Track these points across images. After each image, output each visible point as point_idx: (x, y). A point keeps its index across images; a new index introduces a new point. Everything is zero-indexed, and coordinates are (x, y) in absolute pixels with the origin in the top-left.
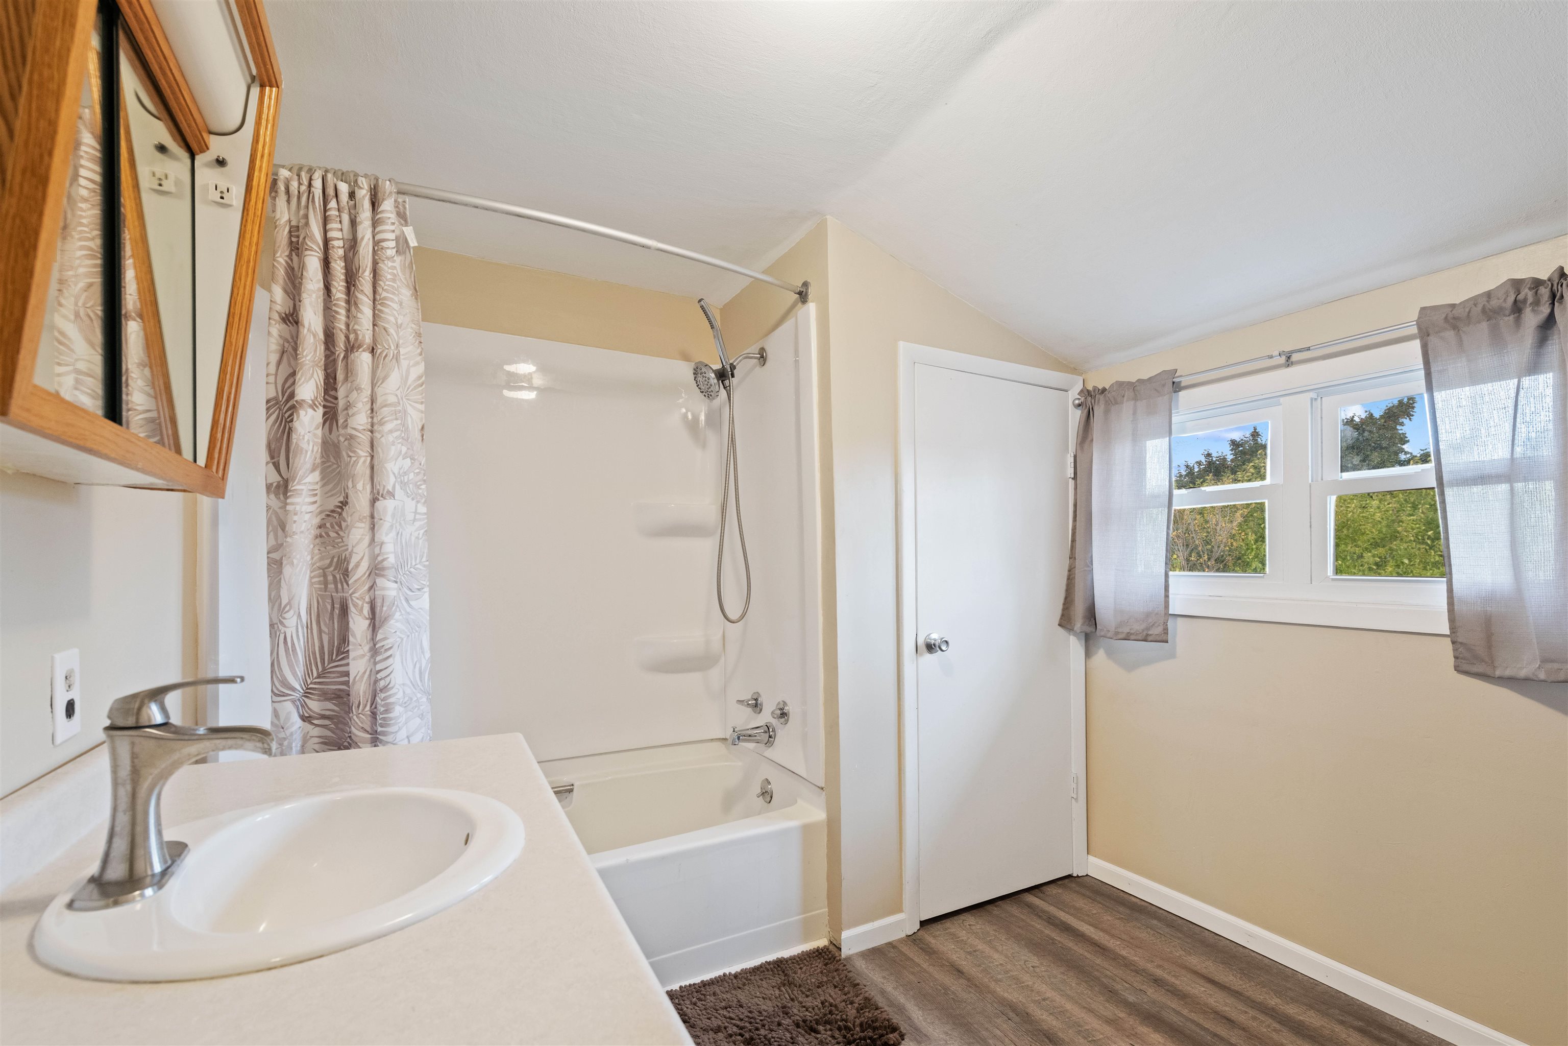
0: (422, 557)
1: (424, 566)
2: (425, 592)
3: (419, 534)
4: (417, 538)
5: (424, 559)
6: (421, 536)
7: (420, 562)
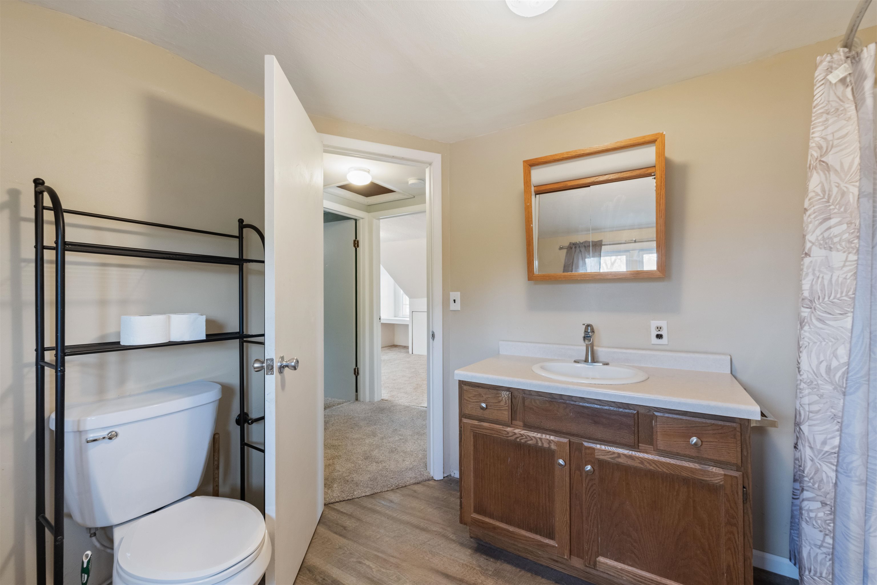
0: (848, 292)
1: (850, 298)
2: (848, 316)
3: (847, 276)
4: (845, 278)
5: (850, 293)
6: (848, 277)
7: (847, 295)
